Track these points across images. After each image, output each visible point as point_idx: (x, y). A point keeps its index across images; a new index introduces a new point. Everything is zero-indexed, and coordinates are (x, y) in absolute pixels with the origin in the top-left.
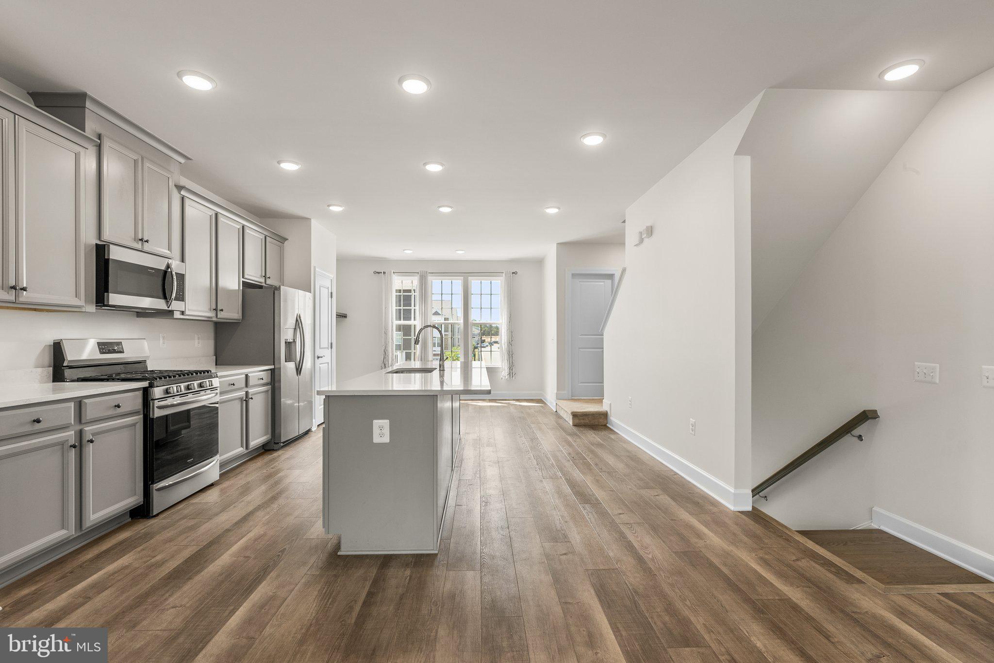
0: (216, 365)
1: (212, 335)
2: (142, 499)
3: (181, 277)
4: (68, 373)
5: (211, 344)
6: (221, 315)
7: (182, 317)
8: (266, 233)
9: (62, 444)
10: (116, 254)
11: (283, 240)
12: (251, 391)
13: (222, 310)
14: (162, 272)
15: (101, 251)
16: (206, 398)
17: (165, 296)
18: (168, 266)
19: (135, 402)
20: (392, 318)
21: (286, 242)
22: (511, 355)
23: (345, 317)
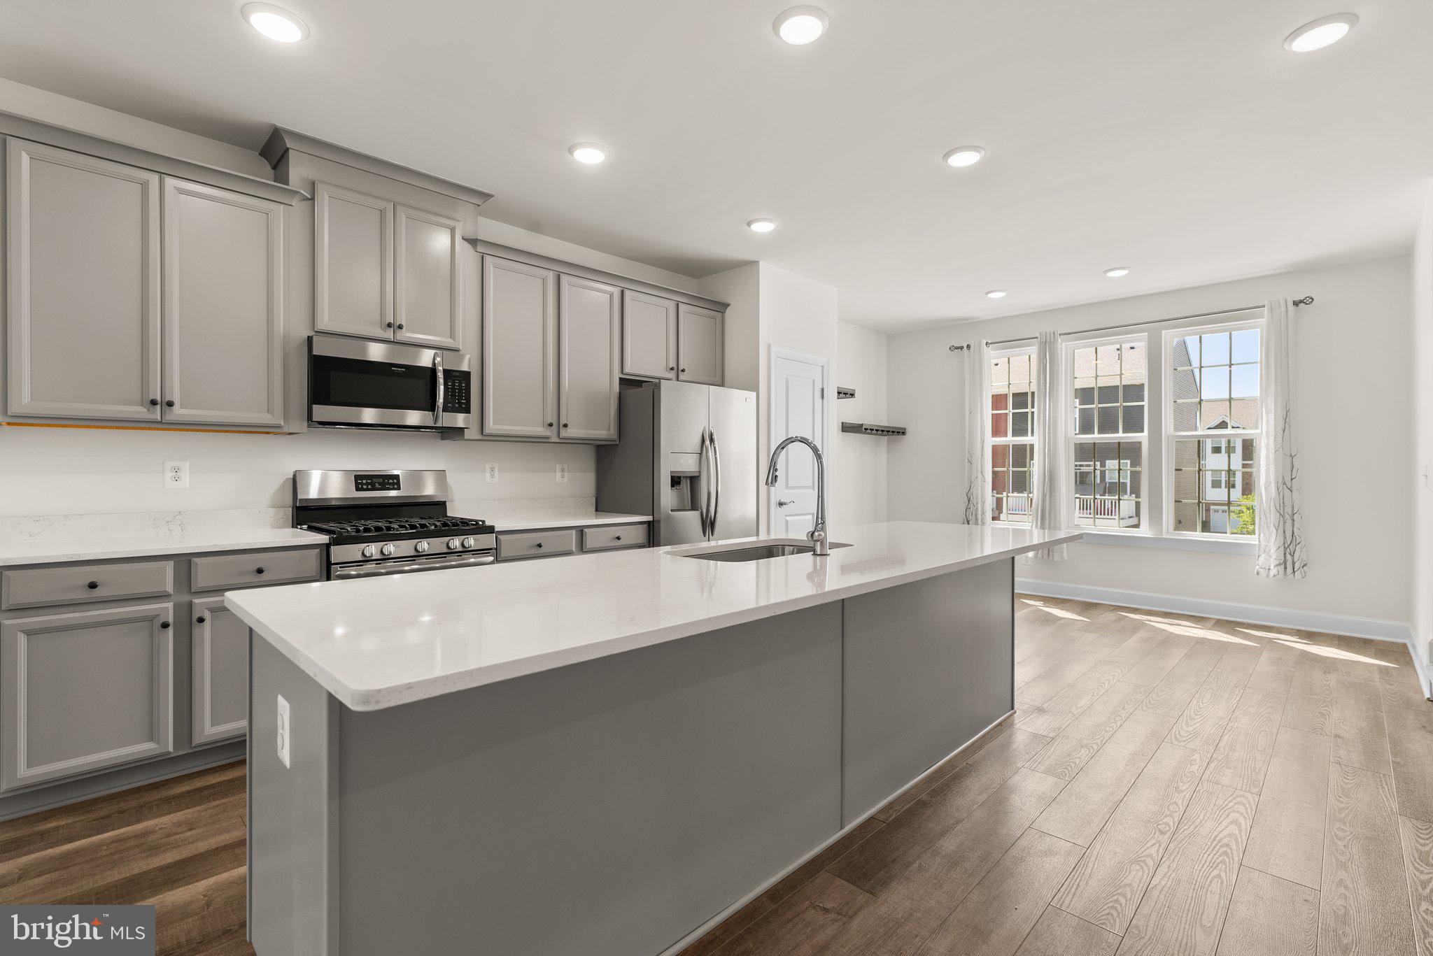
0: (597, 510)
1: (591, 464)
3: (462, 377)
6: (567, 433)
7: (479, 434)
8: (678, 299)
9: (150, 619)
13: (566, 426)
14: (426, 371)
15: (309, 344)
17: (434, 407)
20: (983, 432)
21: (728, 311)
22: (1288, 516)
23: (904, 433)
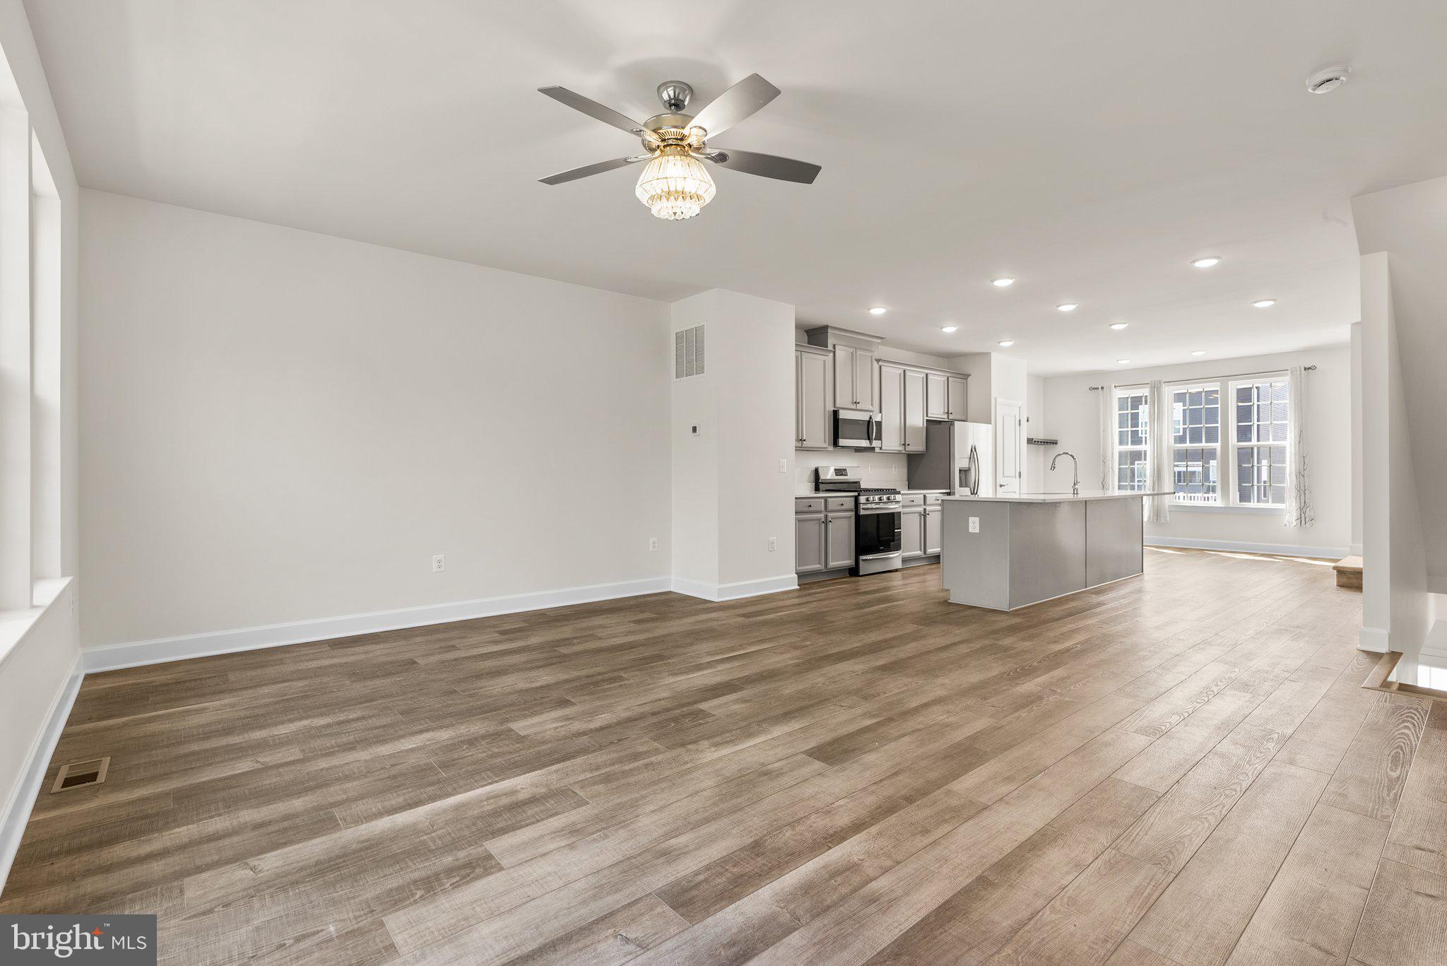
0: (905, 486)
1: (905, 464)
2: (854, 563)
3: (879, 424)
4: (821, 486)
5: (905, 471)
6: (909, 448)
7: (880, 451)
8: (948, 375)
9: (819, 520)
10: (843, 415)
11: (965, 377)
12: (928, 508)
13: (909, 445)
14: (867, 423)
15: (835, 413)
16: (893, 507)
17: (869, 438)
18: (871, 418)
19: (850, 503)
21: (969, 378)
22: (1303, 492)
23: (1056, 443)
